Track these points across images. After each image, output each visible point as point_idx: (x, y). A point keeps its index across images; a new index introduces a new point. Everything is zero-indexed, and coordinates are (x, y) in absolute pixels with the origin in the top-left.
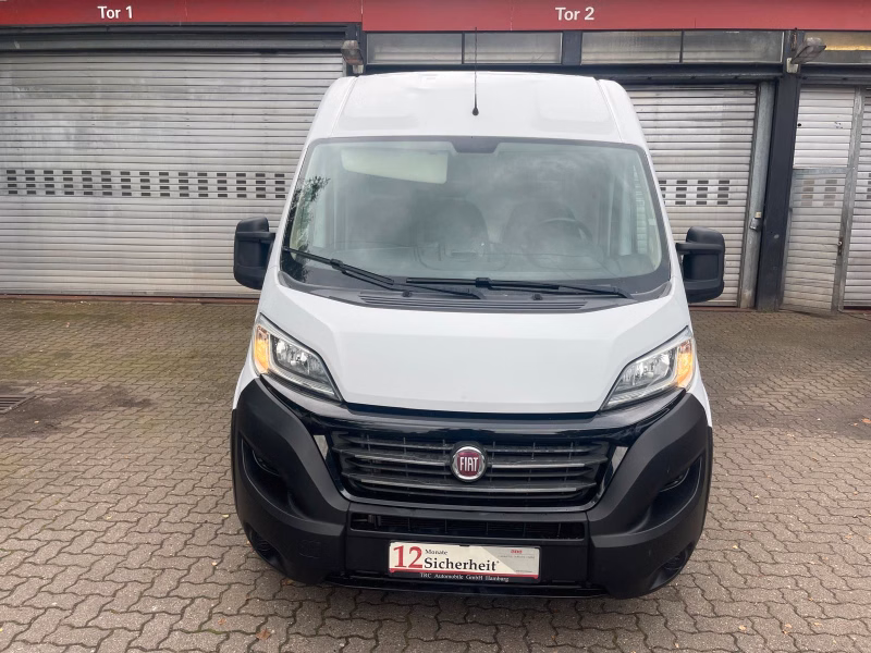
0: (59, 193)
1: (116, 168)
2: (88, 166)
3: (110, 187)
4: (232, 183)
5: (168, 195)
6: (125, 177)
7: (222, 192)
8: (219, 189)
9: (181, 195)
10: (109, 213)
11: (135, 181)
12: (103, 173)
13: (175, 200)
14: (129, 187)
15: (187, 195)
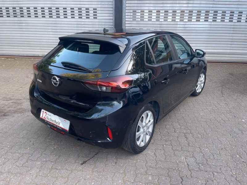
0: (5, 16)
1: (25, 6)
2: (15, 6)
3: (23, 14)
4: (69, 12)
5: (45, 17)
6: (28, 10)
7: (65, 16)
8: (64, 14)
9: (50, 17)
10: (24, 24)
11: (32, 12)
12: (20, 8)
13: (47, 18)
14: (30, 14)
15: (52, 17)
